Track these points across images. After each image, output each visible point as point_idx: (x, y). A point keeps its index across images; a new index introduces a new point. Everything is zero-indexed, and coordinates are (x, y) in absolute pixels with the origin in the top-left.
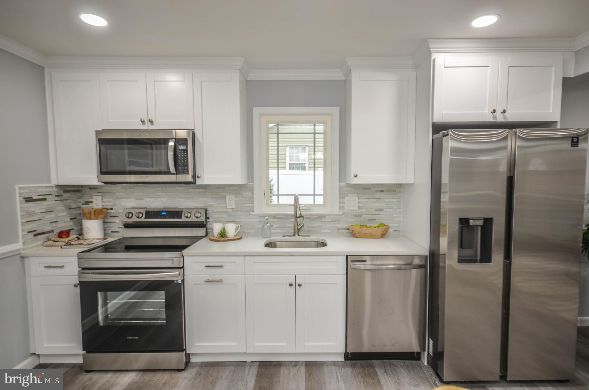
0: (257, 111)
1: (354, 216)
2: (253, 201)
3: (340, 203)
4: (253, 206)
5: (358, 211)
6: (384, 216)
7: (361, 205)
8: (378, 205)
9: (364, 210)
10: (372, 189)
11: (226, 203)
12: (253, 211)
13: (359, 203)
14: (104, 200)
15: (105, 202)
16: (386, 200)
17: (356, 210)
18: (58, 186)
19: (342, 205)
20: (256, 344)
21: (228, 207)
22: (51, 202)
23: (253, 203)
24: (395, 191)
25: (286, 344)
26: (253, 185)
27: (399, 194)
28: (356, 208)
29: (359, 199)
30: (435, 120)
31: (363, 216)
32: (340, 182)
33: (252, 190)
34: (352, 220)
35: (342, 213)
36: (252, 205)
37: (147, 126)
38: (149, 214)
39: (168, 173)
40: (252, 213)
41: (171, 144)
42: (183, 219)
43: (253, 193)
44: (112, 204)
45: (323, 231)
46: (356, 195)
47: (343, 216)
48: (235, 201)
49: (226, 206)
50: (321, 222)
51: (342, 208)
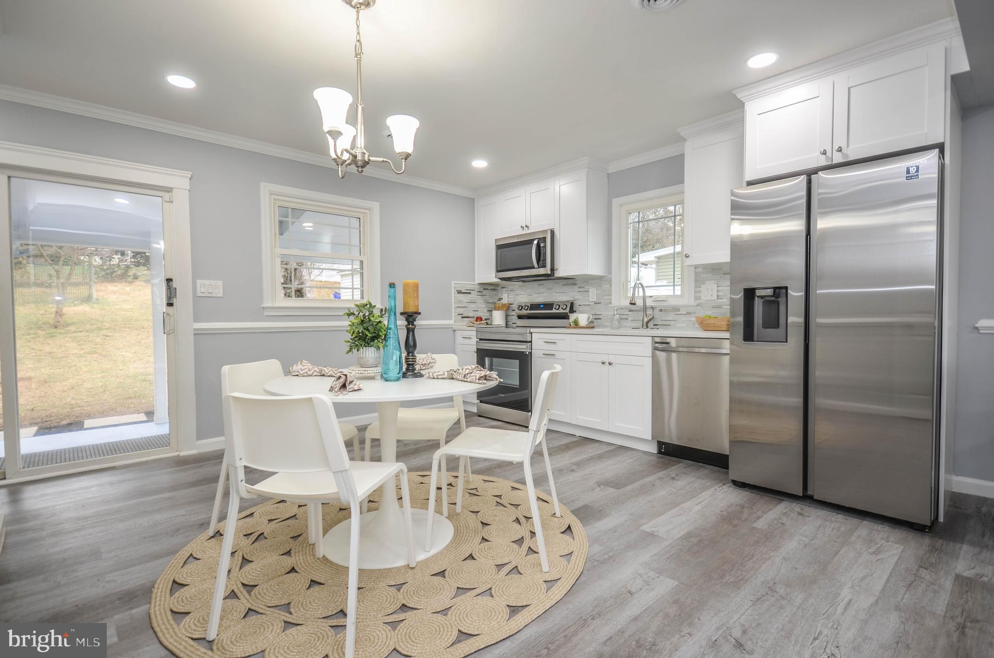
0: (615, 202)
1: (713, 307)
2: (611, 294)
3: (696, 292)
4: (611, 299)
5: (717, 301)
7: (721, 294)
9: (725, 300)
12: (611, 304)
13: (718, 291)
14: (509, 297)
15: (510, 298)
17: (715, 300)
18: (480, 284)
19: (698, 294)
20: (578, 417)
21: (591, 300)
22: (474, 296)
23: (611, 296)
25: (600, 421)
26: (611, 277)
28: (715, 298)
29: (718, 287)
30: (748, 179)
31: (724, 307)
33: (610, 282)
34: (711, 312)
35: (698, 304)
37: (526, 231)
38: (534, 306)
39: (533, 267)
41: (535, 242)
42: (554, 311)
43: (611, 286)
44: (513, 300)
45: (677, 325)
46: (715, 282)
47: (698, 307)
48: (597, 294)
50: (676, 314)
51: (697, 298)
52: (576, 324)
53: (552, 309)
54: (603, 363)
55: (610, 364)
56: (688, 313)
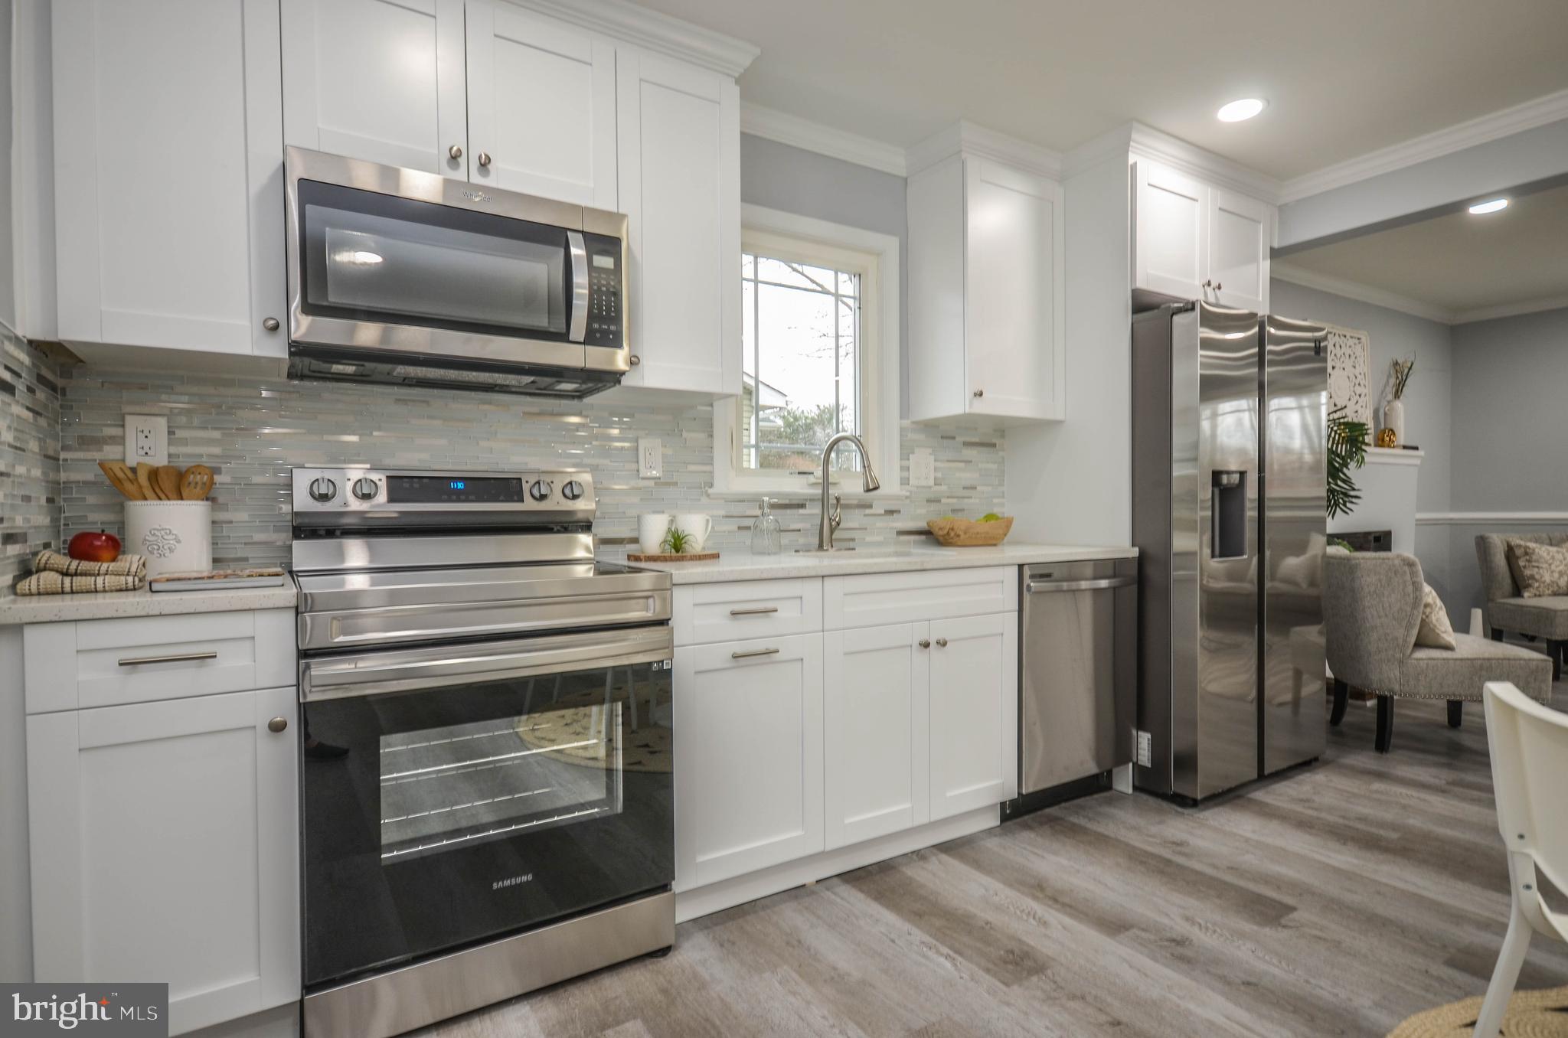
1: (927, 501)
2: (712, 458)
3: (902, 468)
4: (712, 472)
5: (933, 489)
6: (977, 501)
7: (939, 475)
8: (967, 476)
9: (944, 488)
10: (957, 439)
11: (638, 462)
12: (711, 486)
13: (936, 469)
14: (180, 434)
15: (184, 442)
16: (980, 465)
17: (930, 487)
19: (905, 474)
21: (644, 472)
23: (712, 464)
24: (994, 445)
25: (908, 805)
26: (712, 413)
27: (1001, 454)
28: (931, 482)
29: (935, 461)
31: (943, 501)
32: (901, 418)
34: (922, 511)
35: (908, 494)
36: (707, 468)
38: (402, 486)
39: (558, 335)
40: (710, 491)
43: (711, 436)
44: (216, 450)
45: (868, 539)
46: (930, 450)
47: (908, 501)
48: (664, 456)
49: (638, 471)
50: (865, 515)
51: (905, 481)
52: (677, 546)
53: (522, 500)
54: (927, 645)
55: (943, 644)
56: (890, 512)
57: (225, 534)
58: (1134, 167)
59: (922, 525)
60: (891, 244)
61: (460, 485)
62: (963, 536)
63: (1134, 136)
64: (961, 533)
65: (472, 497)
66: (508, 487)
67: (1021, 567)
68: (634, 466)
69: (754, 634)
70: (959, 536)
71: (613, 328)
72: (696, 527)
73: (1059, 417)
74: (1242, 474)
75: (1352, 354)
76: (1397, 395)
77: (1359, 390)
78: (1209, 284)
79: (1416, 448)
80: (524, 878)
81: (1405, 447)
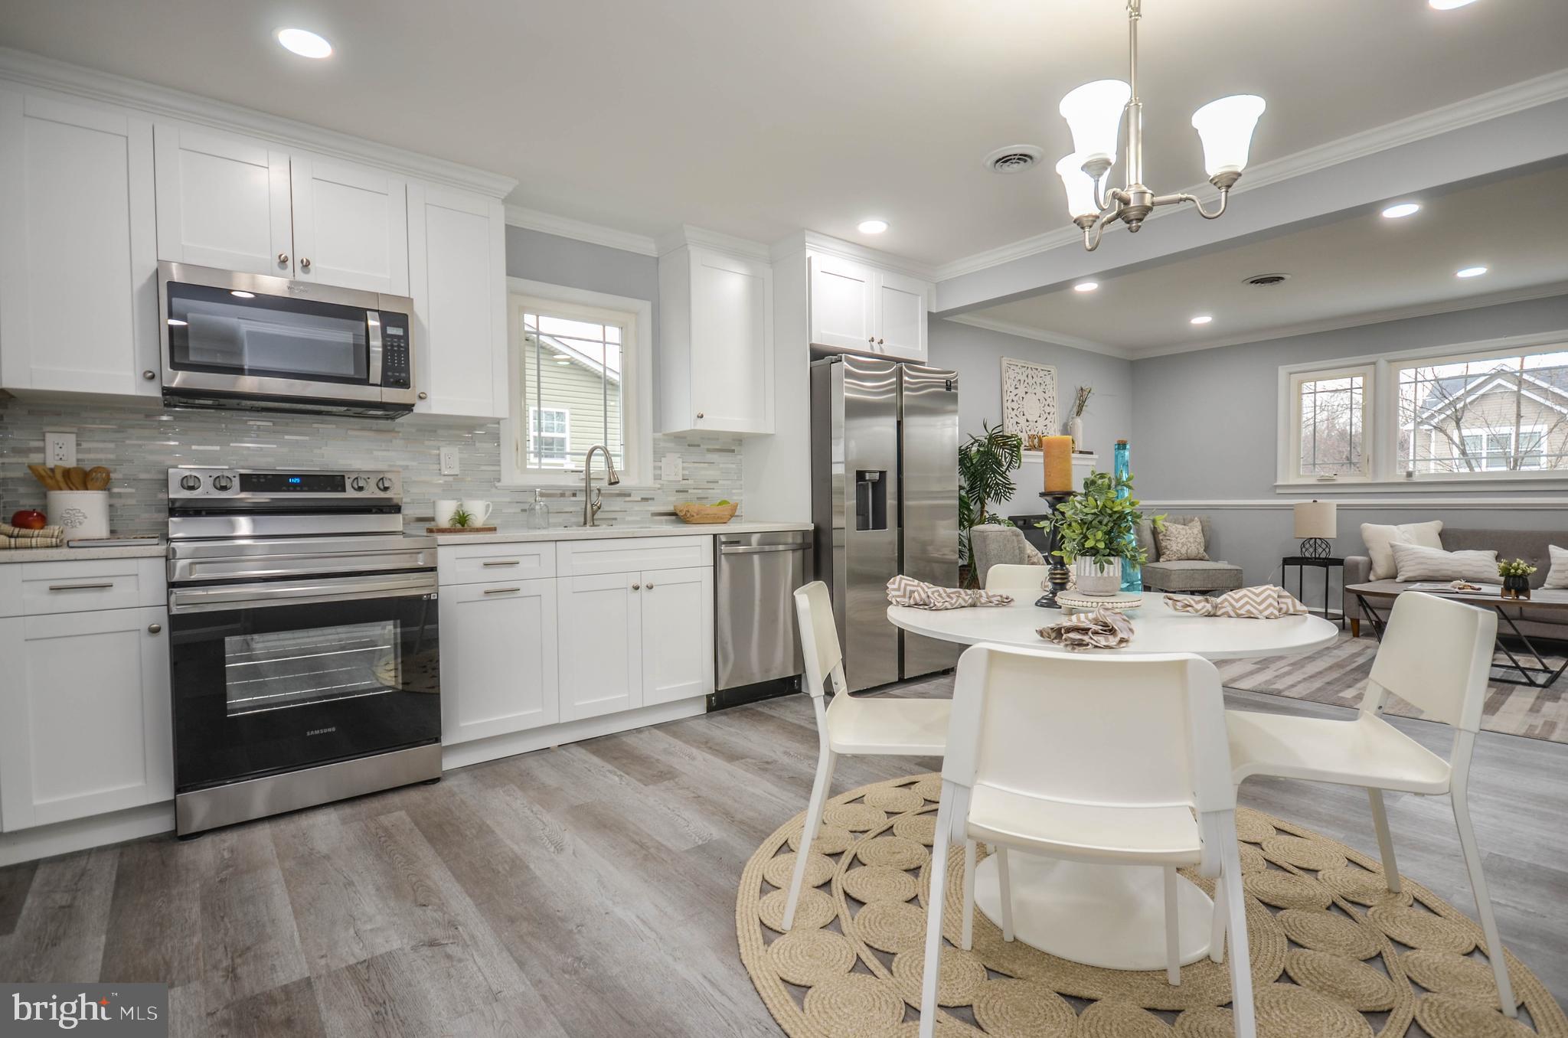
1: (677, 491)
2: (499, 461)
3: (655, 468)
4: (500, 471)
5: (681, 483)
6: (718, 491)
7: (686, 472)
8: (711, 473)
9: (690, 482)
10: (702, 446)
11: (439, 464)
12: (499, 481)
13: (683, 469)
14: (85, 445)
15: (89, 451)
16: (721, 466)
17: (679, 482)
19: (658, 472)
20: (577, 704)
21: (444, 471)
23: (499, 465)
24: (733, 451)
26: (499, 429)
27: (739, 457)
28: (680, 478)
29: (683, 462)
30: (814, 341)
31: (690, 491)
32: (655, 431)
34: (673, 499)
35: (659, 486)
36: (497, 468)
37: (292, 274)
38: (252, 480)
39: (360, 381)
40: (497, 484)
42: (350, 493)
43: (499, 446)
46: (679, 455)
47: (660, 491)
48: (460, 459)
49: (440, 470)
50: (625, 501)
51: (657, 477)
52: (462, 523)
53: (344, 490)
54: (637, 588)
55: (650, 587)
56: (645, 499)
57: (119, 513)
58: (810, 259)
59: (670, 509)
60: (645, 307)
61: (297, 480)
62: (696, 517)
63: (807, 239)
64: (695, 515)
65: (306, 489)
66: (335, 482)
67: (715, 536)
68: (436, 467)
69: (502, 577)
70: (693, 516)
71: (403, 375)
72: (478, 511)
73: (770, 431)
74: (883, 474)
75: (1042, 383)
76: (1078, 413)
77: (1048, 409)
78: (872, 340)
79: (1091, 453)
80: (330, 730)
81: (1081, 452)
